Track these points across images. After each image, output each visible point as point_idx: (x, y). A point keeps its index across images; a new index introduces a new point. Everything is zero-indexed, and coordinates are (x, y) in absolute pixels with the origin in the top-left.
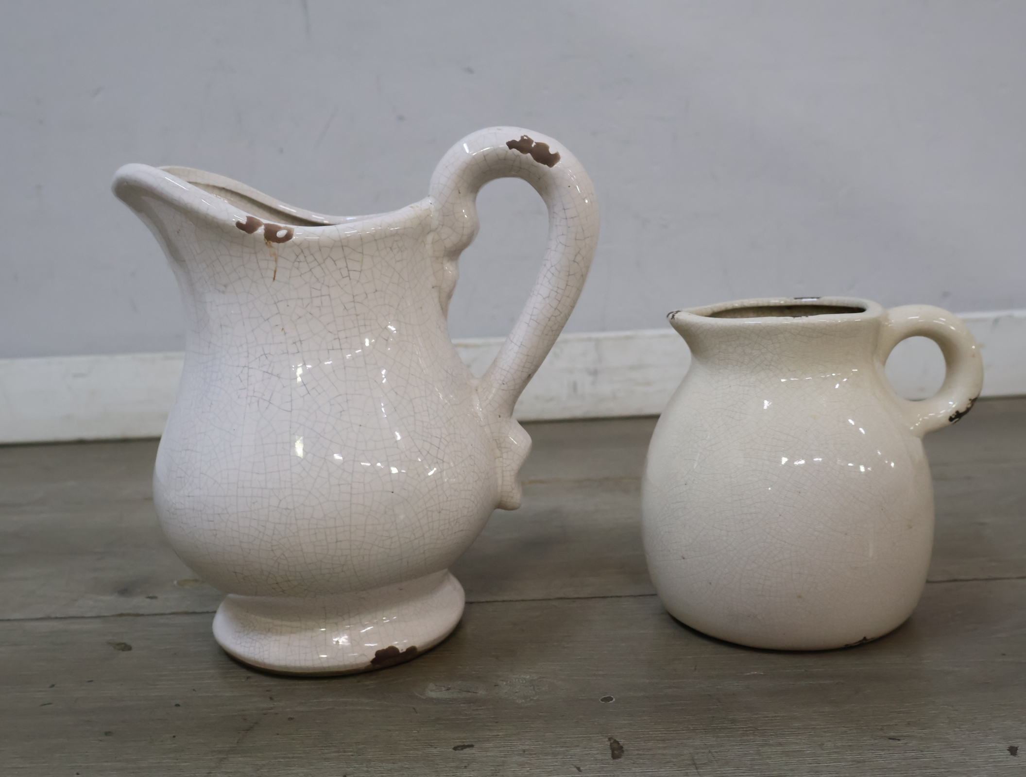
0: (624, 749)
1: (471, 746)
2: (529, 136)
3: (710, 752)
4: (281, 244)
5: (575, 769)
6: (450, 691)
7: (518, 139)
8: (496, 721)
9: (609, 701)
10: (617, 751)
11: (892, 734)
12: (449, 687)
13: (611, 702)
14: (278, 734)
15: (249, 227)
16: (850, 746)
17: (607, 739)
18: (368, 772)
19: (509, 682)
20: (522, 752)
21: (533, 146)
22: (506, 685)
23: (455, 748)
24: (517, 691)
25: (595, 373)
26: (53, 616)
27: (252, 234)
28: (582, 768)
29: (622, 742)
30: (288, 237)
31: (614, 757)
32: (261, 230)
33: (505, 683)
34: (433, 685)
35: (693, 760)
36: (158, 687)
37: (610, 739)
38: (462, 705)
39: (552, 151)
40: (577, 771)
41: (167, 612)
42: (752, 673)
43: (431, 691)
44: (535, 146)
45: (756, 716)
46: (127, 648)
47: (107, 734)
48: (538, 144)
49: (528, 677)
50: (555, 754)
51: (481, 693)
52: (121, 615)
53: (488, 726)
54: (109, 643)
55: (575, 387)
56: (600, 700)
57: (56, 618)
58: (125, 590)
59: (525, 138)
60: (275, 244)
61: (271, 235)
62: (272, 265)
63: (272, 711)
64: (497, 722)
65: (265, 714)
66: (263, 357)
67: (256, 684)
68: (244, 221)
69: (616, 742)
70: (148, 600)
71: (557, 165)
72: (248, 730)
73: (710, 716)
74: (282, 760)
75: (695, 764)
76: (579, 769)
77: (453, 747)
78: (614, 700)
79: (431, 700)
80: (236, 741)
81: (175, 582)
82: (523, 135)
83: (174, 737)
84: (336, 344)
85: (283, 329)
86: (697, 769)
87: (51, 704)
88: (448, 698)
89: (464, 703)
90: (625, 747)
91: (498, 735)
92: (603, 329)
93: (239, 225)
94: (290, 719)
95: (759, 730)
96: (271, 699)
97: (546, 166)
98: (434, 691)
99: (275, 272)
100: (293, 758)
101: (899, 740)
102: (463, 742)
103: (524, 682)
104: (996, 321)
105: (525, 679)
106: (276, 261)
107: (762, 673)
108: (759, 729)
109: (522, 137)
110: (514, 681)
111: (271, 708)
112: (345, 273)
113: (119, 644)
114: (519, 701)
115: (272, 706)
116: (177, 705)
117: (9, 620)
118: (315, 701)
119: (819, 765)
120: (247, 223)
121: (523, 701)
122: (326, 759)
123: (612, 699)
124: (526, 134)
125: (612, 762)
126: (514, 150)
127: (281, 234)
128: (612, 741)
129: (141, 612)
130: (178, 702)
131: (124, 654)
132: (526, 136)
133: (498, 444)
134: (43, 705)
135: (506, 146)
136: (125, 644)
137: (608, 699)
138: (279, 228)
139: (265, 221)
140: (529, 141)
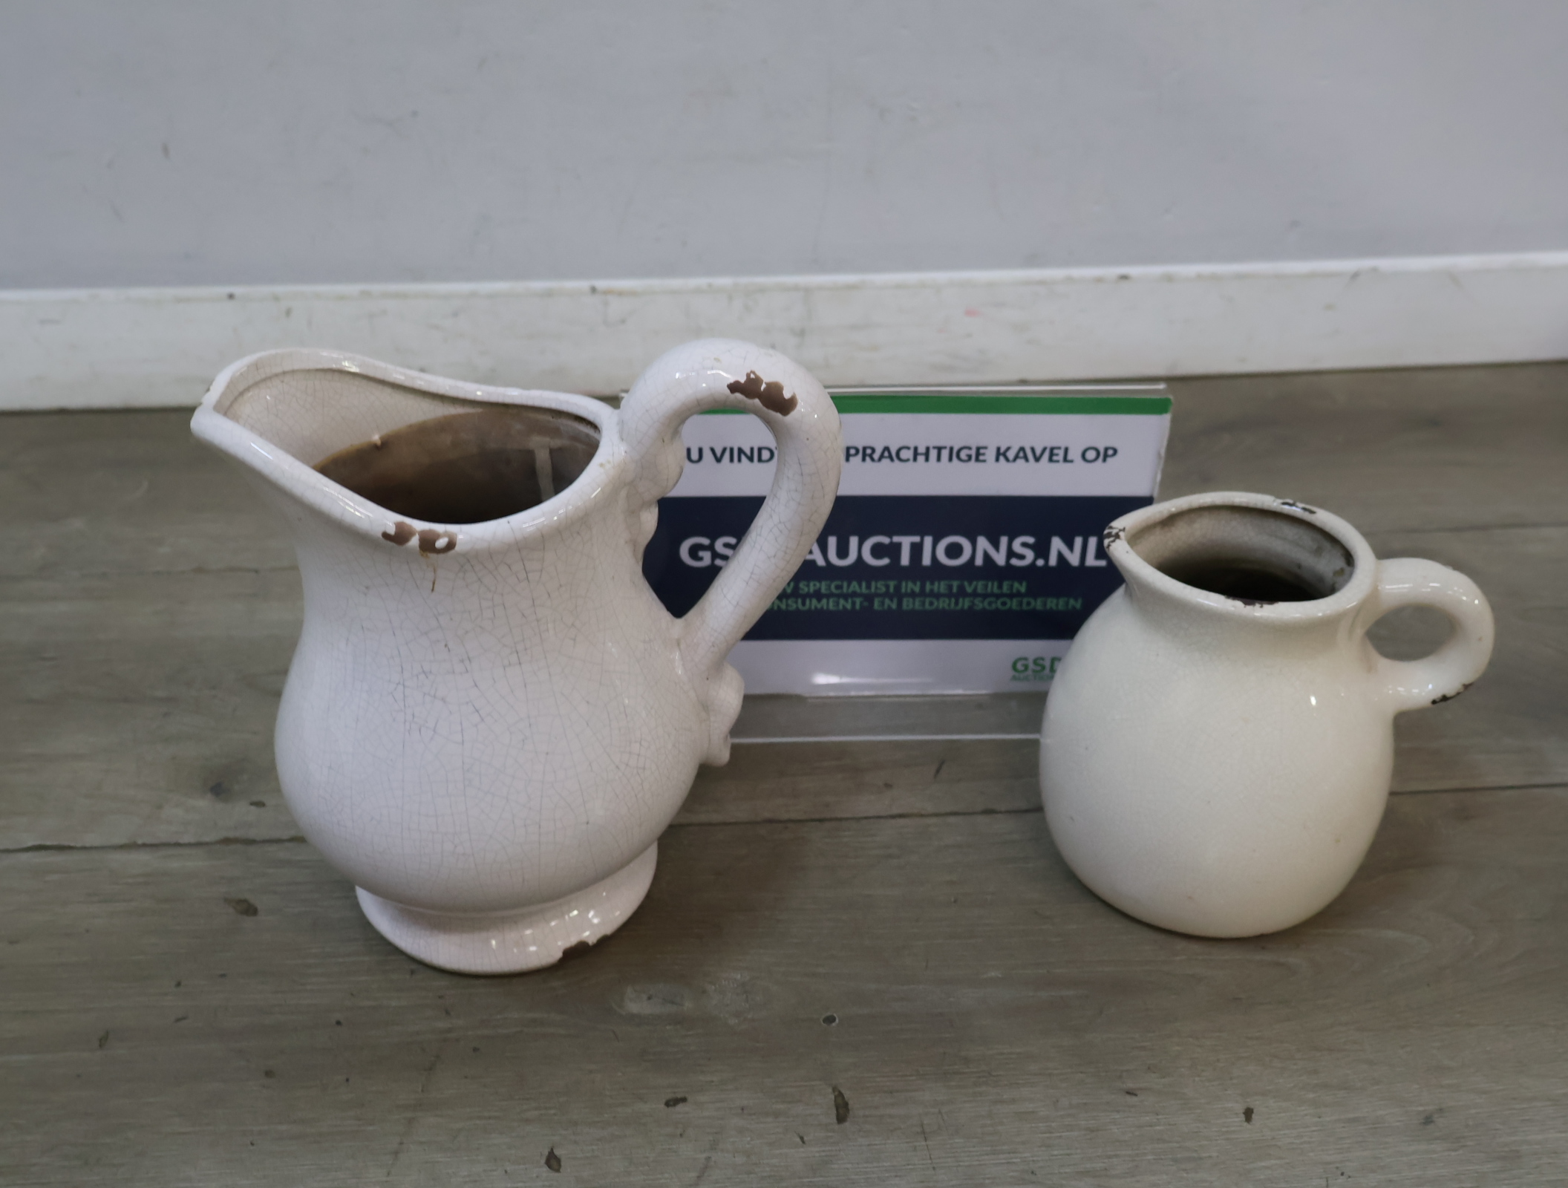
0: (850, 1107)
1: (684, 1100)
2: (758, 373)
3: (940, 1112)
4: (441, 556)
5: (798, 1140)
6: (652, 1001)
7: (743, 380)
8: (708, 1056)
9: (831, 1023)
10: (843, 1111)
11: (1130, 1085)
12: (651, 993)
13: (834, 1024)
14: (466, 1077)
15: (400, 537)
16: (1085, 1104)
17: (830, 1090)
18: (576, 1142)
19: (717, 986)
20: (740, 1111)
21: (762, 388)
22: (715, 990)
23: (668, 1104)
24: (728, 1002)
26: (140, 842)
27: (404, 547)
28: (805, 1138)
29: (847, 1094)
30: (451, 546)
31: (841, 1119)
32: (414, 541)
33: (713, 987)
34: (632, 989)
35: (922, 1125)
36: (309, 987)
37: (834, 1089)
38: (667, 1027)
39: (787, 394)
40: (801, 1143)
41: (285, 837)
43: (630, 1000)
44: (765, 389)
45: (990, 1052)
46: (250, 910)
47: (269, 1074)
48: (768, 384)
49: (739, 977)
50: (777, 1115)
51: (688, 1005)
52: (227, 841)
53: (700, 1065)
54: (226, 900)
56: (821, 1021)
57: (144, 845)
58: (218, 787)
59: (752, 376)
60: (433, 556)
61: (428, 544)
62: (430, 575)
63: (452, 1034)
64: (709, 1059)
65: (445, 1041)
66: (422, 677)
68: (392, 530)
69: (841, 1094)
70: (255, 811)
71: (794, 415)
72: (430, 1069)
73: (941, 1051)
74: (478, 1122)
75: (924, 1132)
76: (802, 1138)
77: (664, 1101)
78: (837, 1021)
79: (633, 1017)
80: (420, 1089)
82: (749, 371)
83: (347, 1080)
84: (514, 658)
85: (446, 646)
86: (926, 1140)
87: (184, 1018)
88: (652, 1015)
89: (670, 1024)
90: (851, 1103)
91: (712, 1082)
93: (386, 536)
94: (475, 1050)
95: (994, 1076)
96: (447, 1013)
97: (778, 415)
98: (636, 1003)
99: (434, 584)
100: (490, 1118)
101: (1136, 1095)
102: (675, 1093)
103: (735, 985)
104: (1355, 275)
105: (735, 980)
106: (435, 571)
107: (1000, 976)
108: (994, 1074)
109: (748, 375)
110: (724, 983)
111: (450, 1030)
112: (522, 575)
113: (238, 902)
114: (733, 1021)
115: (450, 1026)
116: (338, 1023)
117: (84, 848)
118: (499, 1017)
119: (1053, 1135)
120: (396, 533)
121: (736, 1021)
122: (527, 1121)
123: (834, 1019)
124: (754, 369)
125: (836, 1127)
126: (738, 395)
127: (441, 543)
128: (836, 1093)
129: (252, 834)
130: (338, 1016)
131: (248, 922)
132: (754, 373)
133: (705, 707)
134: (178, 1020)
135: (728, 391)
136: (245, 901)
137: (830, 1020)
138: (437, 536)
139: (419, 525)
140: (757, 381)
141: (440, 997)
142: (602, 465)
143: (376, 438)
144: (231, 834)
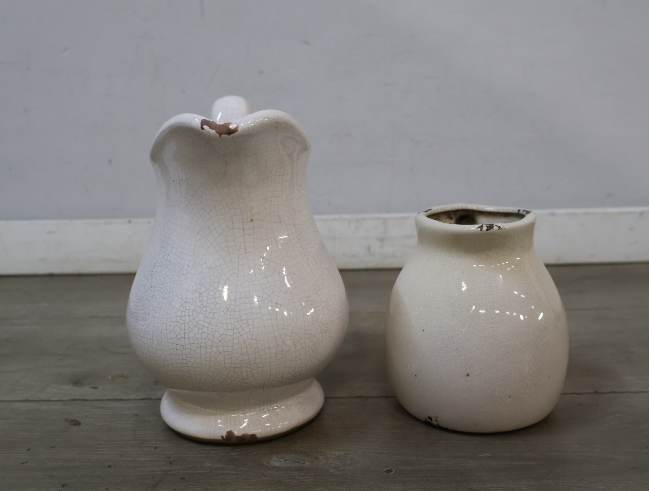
6: (286, 461)
8: (316, 484)
9: (390, 473)
12: (286, 458)
13: (391, 473)
19: (325, 456)
22: (323, 458)
24: (330, 463)
25: (382, 240)
26: (30, 399)
33: (322, 457)
34: (276, 457)
38: (294, 472)
41: (104, 398)
42: (483, 455)
43: (275, 461)
45: (486, 487)
46: (77, 424)
47: (63, 486)
49: (337, 453)
51: (307, 464)
52: (74, 400)
53: (311, 488)
54: (66, 420)
55: (369, 248)
56: (384, 471)
57: (32, 401)
58: (77, 382)
63: (171, 472)
64: (317, 486)
65: (166, 475)
67: (161, 452)
70: (92, 390)
72: (155, 486)
73: (456, 485)
78: (393, 472)
79: (275, 467)
81: (110, 378)
83: (107, 489)
87: (27, 462)
88: (285, 467)
89: (296, 471)
92: (388, 212)
94: (182, 479)
96: (171, 463)
98: (277, 462)
103: (335, 456)
105: (335, 454)
107: (490, 455)
110: (328, 455)
111: (170, 471)
113: (73, 421)
114: (332, 471)
115: (171, 469)
116: (110, 466)
118: (199, 466)
121: (334, 470)
123: (392, 471)
129: (87, 398)
130: (110, 464)
131: (75, 428)
134: (23, 463)
136: (76, 420)
137: (389, 471)
141: (169, 458)
144: (77, 398)
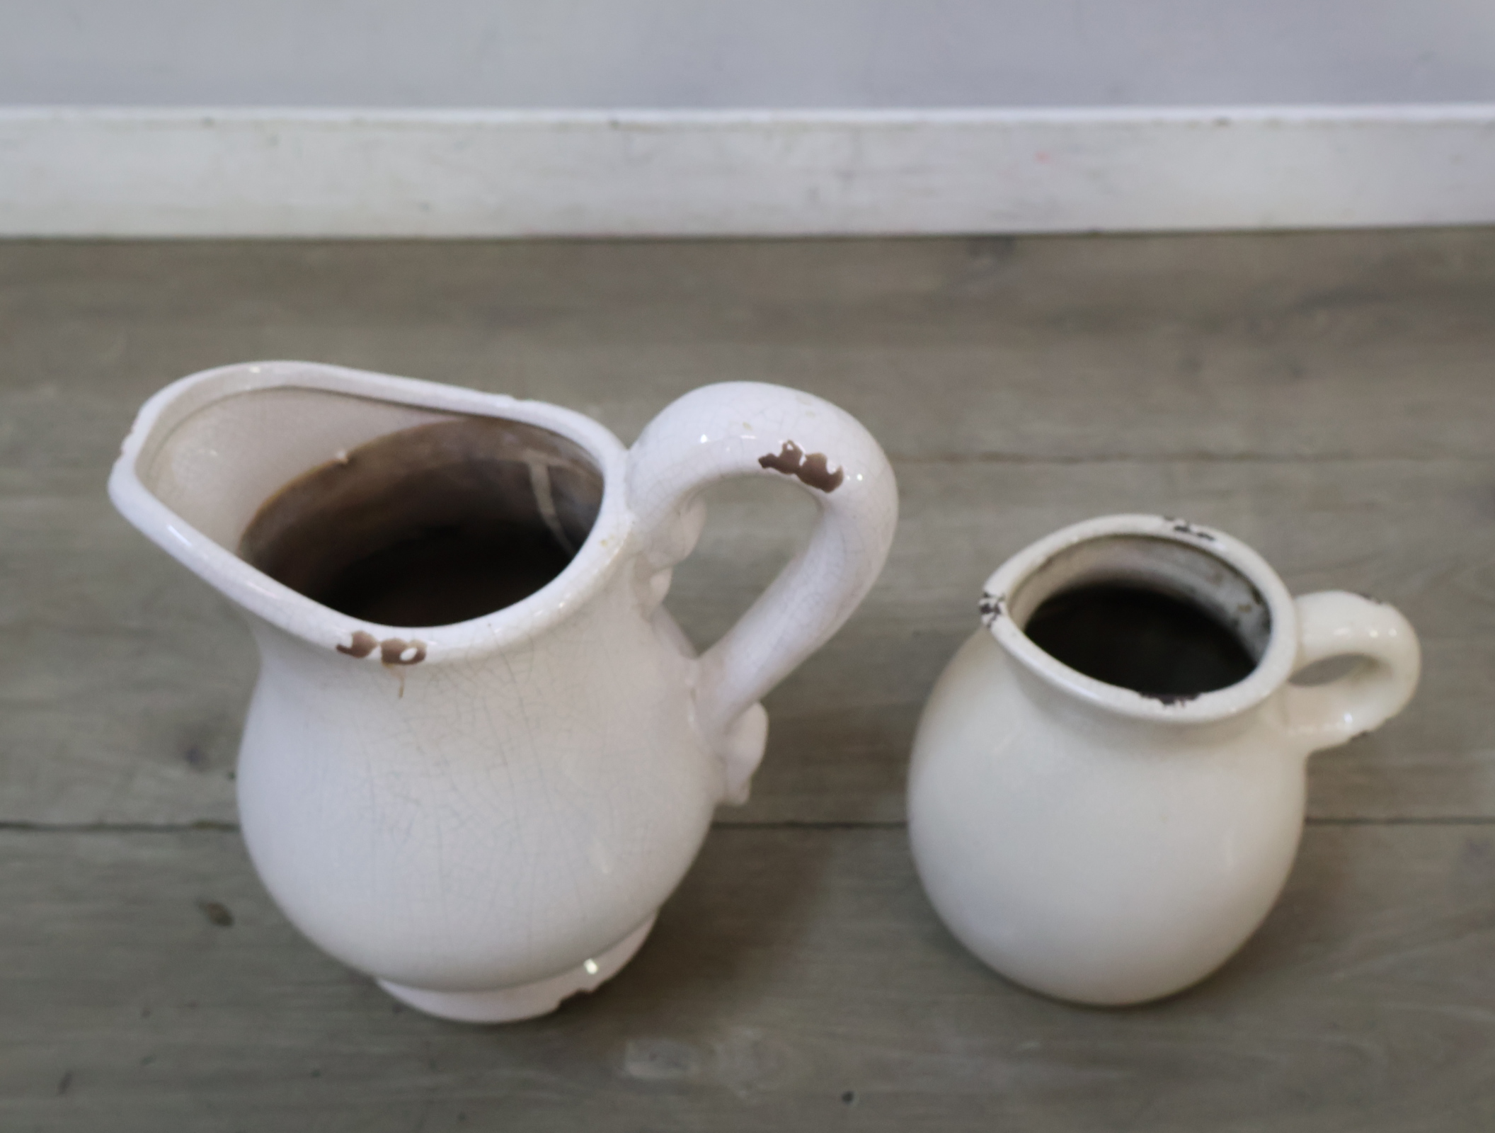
2: (796, 444)
4: (409, 668)
6: (655, 1062)
7: (777, 452)
12: (654, 1050)
13: (852, 1104)
15: (359, 649)
19: (726, 1044)
21: (801, 463)
22: (724, 1051)
24: (738, 1067)
26: (108, 821)
27: (364, 660)
30: (419, 657)
32: (376, 654)
33: (722, 1046)
34: (633, 1044)
36: (284, 1025)
39: (831, 468)
43: (632, 1060)
44: (804, 463)
46: (225, 919)
48: (810, 458)
49: (750, 1034)
51: (694, 1069)
54: (198, 904)
56: (838, 1099)
57: (113, 827)
58: (194, 752)
59: (790, 447)
60: (399, 668)
61: (392, 656)
62: (397, 683)
63: (437, 1096)
65: (429, 1102)
66: (391, 777)
68: (348, 642)
71: (838, 492)
78: (856, 1099)
79: (634, 1082)
82: (785, 441)
84: (499, 760)
85: (418, 748)
88: (654, 1080)
89: (673, 1094)
93: (341, 649)
96: (433, 1067)
97: (820, 493)
98: (637, 1064)
99: (401, 690)
103: (746, 1045)
105: (747, 1037)
106: (402, 681)
109: (785, 446)
110: (735, 1042)
111: (434, 1090)
112: (507, 678)
113: (211, 907)
114: (742, 1094)
115: (435, 1083)
116: (316, 1073)
117: (49, 828)
118: (487, 1074)
120: (353, 644)
121: (746, 1093)
123: (854, 1097)
124: (791, 438)
126: (772, 471)
127: (408, 654)
130: (315, 1065)
131: (222, 935)
132: (791, 442)
133: (721, 760)
134: (144, 1061)
135: (759, 466)
136: (219, 906)
137: (848, 1097)
138: (403, 647)
139: (381, 633)
140: (795, 454)
141: (426, 1044)
142: (603, 542)
143: (341, 456)
144: (205, 817)
